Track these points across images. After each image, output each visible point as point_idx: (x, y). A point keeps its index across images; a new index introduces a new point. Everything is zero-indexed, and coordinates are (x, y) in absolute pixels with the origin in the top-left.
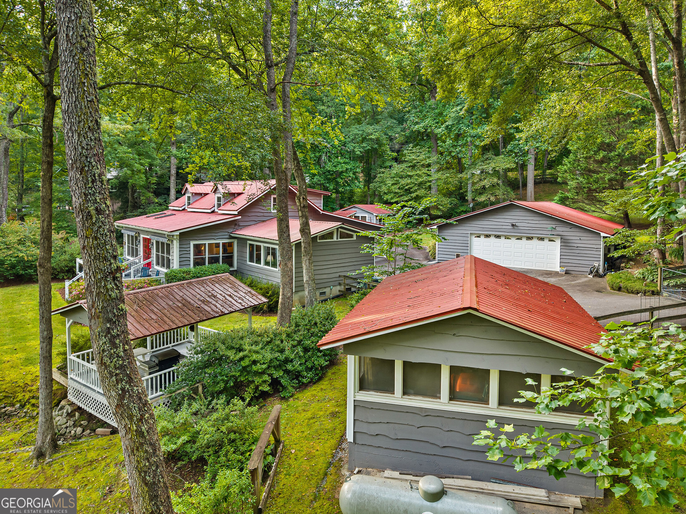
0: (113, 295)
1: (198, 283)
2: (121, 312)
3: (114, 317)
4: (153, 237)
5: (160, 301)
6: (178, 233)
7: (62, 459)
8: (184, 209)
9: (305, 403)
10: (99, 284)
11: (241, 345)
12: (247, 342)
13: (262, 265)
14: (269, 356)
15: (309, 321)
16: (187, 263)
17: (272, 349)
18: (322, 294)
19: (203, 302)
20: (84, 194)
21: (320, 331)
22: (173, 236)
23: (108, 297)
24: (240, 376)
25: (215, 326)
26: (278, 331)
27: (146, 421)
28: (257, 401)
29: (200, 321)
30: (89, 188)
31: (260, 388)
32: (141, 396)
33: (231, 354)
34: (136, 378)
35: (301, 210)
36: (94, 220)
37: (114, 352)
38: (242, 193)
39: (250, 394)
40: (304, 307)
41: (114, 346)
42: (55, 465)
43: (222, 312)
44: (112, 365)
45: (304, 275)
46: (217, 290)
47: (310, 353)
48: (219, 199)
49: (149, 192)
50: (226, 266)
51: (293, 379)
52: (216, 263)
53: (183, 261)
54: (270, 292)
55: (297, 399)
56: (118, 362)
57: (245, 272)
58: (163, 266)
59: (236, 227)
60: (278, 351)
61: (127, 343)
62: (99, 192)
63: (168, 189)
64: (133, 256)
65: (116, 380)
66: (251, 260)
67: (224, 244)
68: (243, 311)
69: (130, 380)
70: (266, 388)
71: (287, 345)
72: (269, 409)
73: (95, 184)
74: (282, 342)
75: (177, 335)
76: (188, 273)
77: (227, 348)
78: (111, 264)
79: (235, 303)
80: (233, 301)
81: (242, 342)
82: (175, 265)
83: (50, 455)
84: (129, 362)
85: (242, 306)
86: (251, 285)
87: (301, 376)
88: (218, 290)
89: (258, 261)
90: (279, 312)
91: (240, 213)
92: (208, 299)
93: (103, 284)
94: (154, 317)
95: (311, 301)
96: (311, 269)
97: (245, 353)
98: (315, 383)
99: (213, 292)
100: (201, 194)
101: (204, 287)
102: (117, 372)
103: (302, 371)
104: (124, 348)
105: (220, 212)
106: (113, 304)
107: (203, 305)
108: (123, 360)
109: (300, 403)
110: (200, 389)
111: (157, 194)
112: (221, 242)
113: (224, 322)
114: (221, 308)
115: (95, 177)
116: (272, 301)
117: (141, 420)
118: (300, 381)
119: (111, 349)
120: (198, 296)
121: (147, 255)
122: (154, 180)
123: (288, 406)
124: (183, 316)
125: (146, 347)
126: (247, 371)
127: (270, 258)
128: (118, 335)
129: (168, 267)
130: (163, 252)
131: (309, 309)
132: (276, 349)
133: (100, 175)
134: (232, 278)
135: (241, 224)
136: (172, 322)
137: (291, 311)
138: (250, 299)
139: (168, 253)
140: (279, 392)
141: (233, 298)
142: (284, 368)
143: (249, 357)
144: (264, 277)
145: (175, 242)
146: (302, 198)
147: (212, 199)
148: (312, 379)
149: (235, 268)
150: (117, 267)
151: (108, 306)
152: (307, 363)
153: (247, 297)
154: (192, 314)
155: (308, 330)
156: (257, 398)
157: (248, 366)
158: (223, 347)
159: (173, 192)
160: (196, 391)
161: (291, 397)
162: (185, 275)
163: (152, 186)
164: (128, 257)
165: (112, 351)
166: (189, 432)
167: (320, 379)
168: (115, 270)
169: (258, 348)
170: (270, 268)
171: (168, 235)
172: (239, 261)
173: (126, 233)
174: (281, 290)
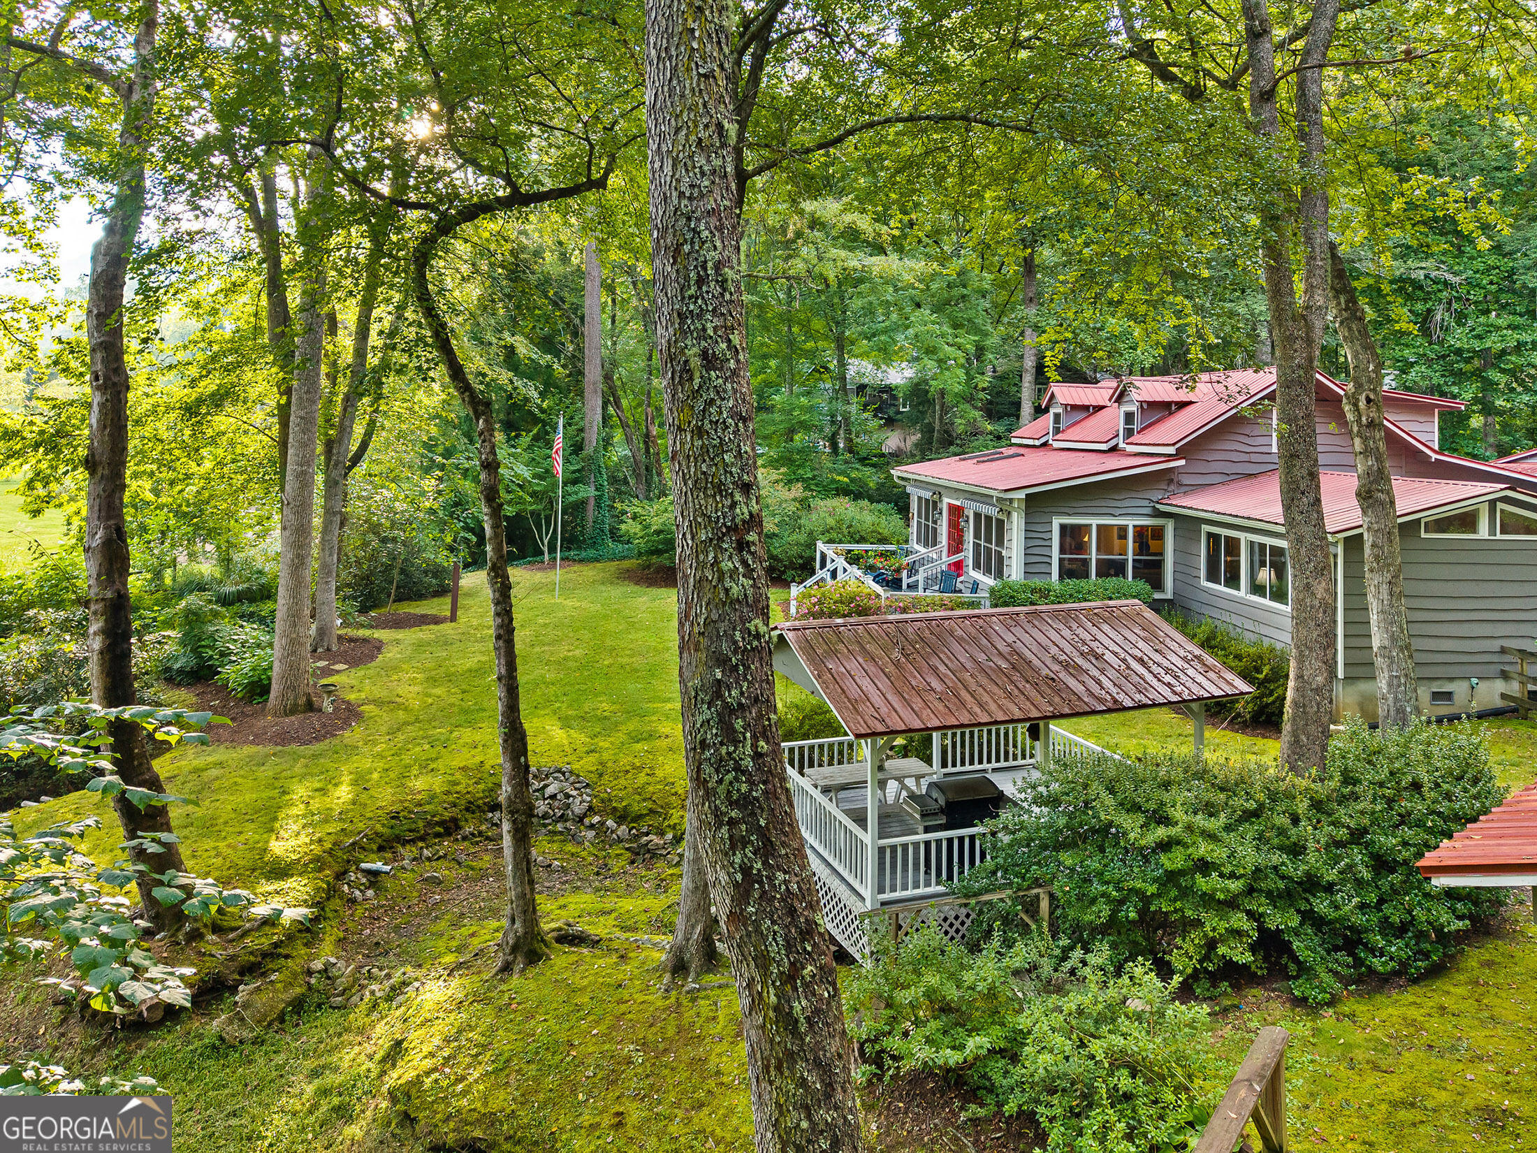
0: (735, 590)
1: (1055, 615)
2: (755, 643)
3: (735, 652)
4: (967, 504)
5: (956, 647)
6: (1021, 495)
7: (718, 992)
8: (1045, 444)
9: (1378, 1040)
10: (701, 557)
11: (1162, 804)
12: (1180, 800)
13: (1243, 593)
14: (1250, 856)
15: (1392, 773)
16: (1043, 568)
17: (1260, 838)
18: (1437, 696)
19: (1066, 666)
20: (679, 315)
21: (1433, 812)
22: (1011, 500)
23: (722, 595)
24: (1159, 895)
25: (1107, 739)
26: (1282, 786)
27: (806, 985)
28: (1215, 986)
29: (1054, 717)
30: (690, 297)
31: (1222, 950)
32: (796, 904)
33: (1131, 825)
34: (784, 844)
35: (1359, 434)
36: (697, 381)
37: (729, 754)
38: (1191, 403)
39: (1191, 958)
40: (1374, 727)
41: (731, 737)
42: (702, 1002)
43: (1115, 701)
44: (722, 789)
45: (1374, 629)
46: (1107, 642)
47: (1396, 878)
48: (1129, 417)
49: (975, 408)
50: (1143, 586)
51: (1337, 949)
52: (1117, 575)
53: (1034, 564)
54: (1266, 670)
55: (1352, 1016)
56: (736, 785)
57: (1195, 606)
58: (988, 571)
59: (1172, 487)
60: (1281, 848)
61: (765, 734)
62: (714, 310)
63: (1018, 405)
64: (926, 545)
65: (731, 838)
66: (1213, 576)
67: (1140, 532)
68: (1180, 706)
69: (767, 850)
70: (1243, 956)
71: (1314, 836)
72: (1253, 1025)
73: (704, 288)
74: (1295, 820)
75: (1006, 744)
76: (1044, 593)
77: (1121, 804)
78: (734, 505)
79: (1155, 682)
80: (1149, 677)
81: (1166, 797)
82: (1015, 571)
83: (698, 975)
84: (765, 792)
85: (1175, 693)
86: (1208, 643)
87: (1365, 945)
88: (1108, 640)
89: (1233, 581)
90: (1287, 727)
91: (1179, 454)
92: (1080, 661)
93: (711, 555)
94: (936, 684)
95: (1400, 711)
96: (1399, 613)
97: (1173, 831)
98: (1415, 981)
99: (1094, 645)
100: (1085, 408)
101: (1070, 628)
102: (733, 814)
103: (1366, 931)
104: (754, 746)
105: (1130, 449)
106: (735, 617)
107: (1063, 675)
108: (751, 783)
109: (1358, 1036)
110: (1044, 905)
111: (992, 413)
112: (1131, 523)
113: (1133, 732)
114: (1114, 690)
115: (705, 269)
116: (1271, 694)
117: (791, 976)
118: (1359, 963)
119: (722, 743)
120: (1054, 650)
121: (956, 545)
122: (985, 381)
123: (1316, 1032)
124: (1010, 695)
125: (928, 760)
126: (1179, 887)
127: (1265, 575)
128: (740, 705)
129: (999, 574)
130: (989, 540)
131: (1393, 734)
132: (1276, 841)
133: (718, 266)
134: (1149, 614)
135: (1186, 480)
136: (981, 705)
137: (1327, 734)
138: (1200, 679)
139: (1000, 542)
140: (1289, 978)
141: (1148, 669)
142: (1304, 906)
143: (1186, 846)
144: (1249, 625)
145: (1015, 515)
146: (1363, 398)
147: (1114, 417)
148: (1404, 965)
149: (1169, 595)
150: (751, 514)
151: (721, 619)
152: (1387, 909)
153: (1191, 672)
154: (1033, 693)
155: (1390, 801)
156: (1214, 978)
157: (1181, 873)
158: (1109, 801)
159: (1027, 409)
160: (1032, 908)
161: (1330, 1004)
162: (1035, 597)
163: (981, 395)
164: (917, 547)
165: (724, 751)
166: (1003, 1025)
167: (1436, 972)
168: (744, 521)
169: (1214, 824)
170: (1266, 602)
171: (999, 499)
172: (1179, 576)
173: (915, 493)
174: (1293, 664)
